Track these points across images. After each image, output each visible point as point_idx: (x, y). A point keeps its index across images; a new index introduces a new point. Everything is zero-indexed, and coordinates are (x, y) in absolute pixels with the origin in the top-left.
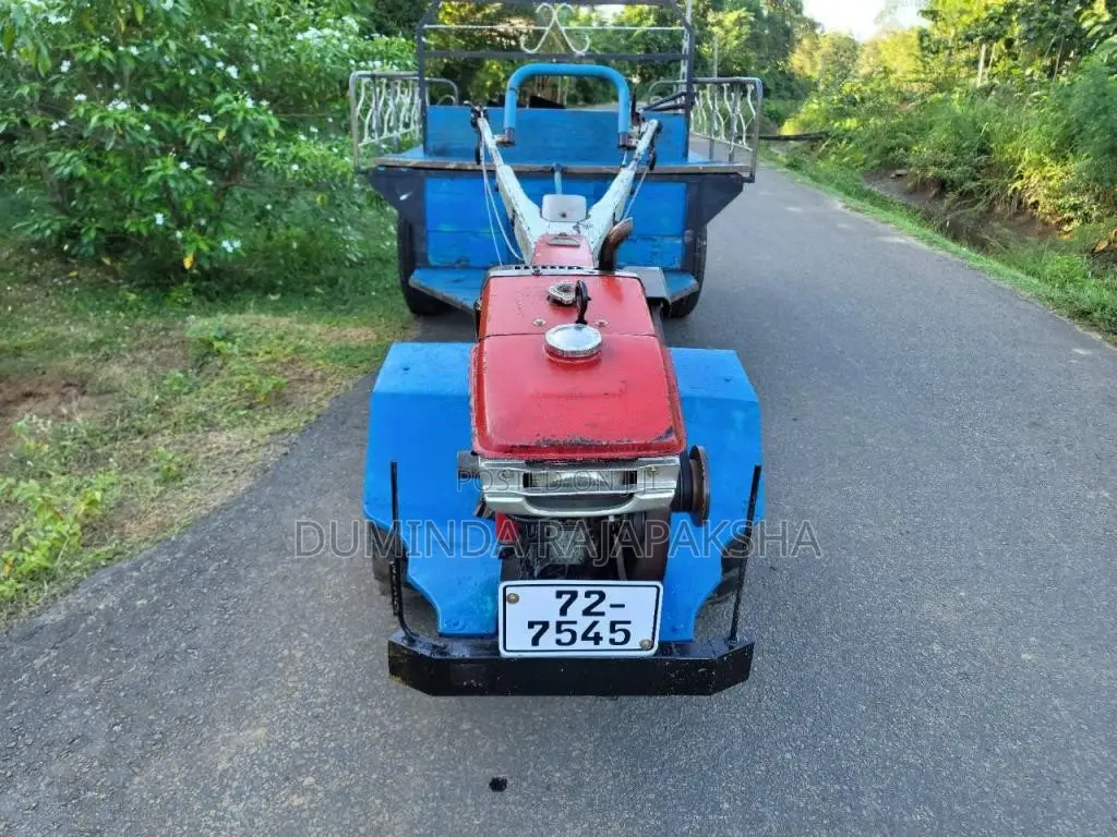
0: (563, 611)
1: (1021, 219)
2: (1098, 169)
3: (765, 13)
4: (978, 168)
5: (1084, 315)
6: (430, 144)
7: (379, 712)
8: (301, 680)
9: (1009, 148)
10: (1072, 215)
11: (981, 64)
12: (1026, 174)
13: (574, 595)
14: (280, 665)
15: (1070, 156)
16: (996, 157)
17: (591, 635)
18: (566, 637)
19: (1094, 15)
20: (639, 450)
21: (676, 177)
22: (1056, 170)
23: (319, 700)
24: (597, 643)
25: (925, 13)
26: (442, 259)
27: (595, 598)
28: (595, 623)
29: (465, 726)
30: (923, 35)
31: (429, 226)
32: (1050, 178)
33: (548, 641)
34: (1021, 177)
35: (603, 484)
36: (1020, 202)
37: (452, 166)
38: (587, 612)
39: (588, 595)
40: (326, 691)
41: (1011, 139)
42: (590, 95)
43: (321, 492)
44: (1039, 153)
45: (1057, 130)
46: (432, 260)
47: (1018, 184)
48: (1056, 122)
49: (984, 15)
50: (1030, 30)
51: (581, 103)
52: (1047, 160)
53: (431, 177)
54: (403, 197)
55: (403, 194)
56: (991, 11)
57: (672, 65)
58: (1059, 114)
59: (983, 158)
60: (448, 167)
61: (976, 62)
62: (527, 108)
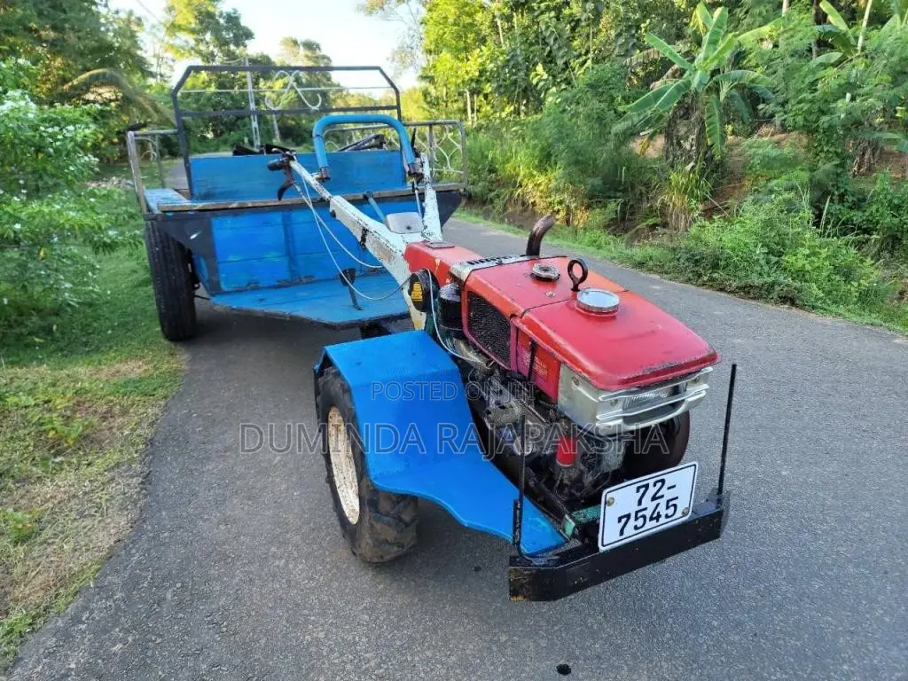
0: (640, 503)
1: (526, 214)
2: (569, 174)
3: (304, 80)
4: (492, 182)
5: (640, 265)
6: (196, 191)
7: (429, 653)
8: (342, 654)
9: (508, 166)
10: (560, 207)
11: (469, 111)
12: (524, 184)
13: (647, 486)
14: (313, 649)
15: (549, 169)
16: (501, 174)
17: (655, 515)
18: (640, 521)
19: (537, 75)
20: (701, 363)
21: (398, 199)
22: (542, 179)
23: (373, 664)
24: (658, 521)
25: (424, 78)
26: (233, 286)
27: (659, 485)
28: (658, 505)
29: (503, 638)
30: (426, 94)
31: (220, 258)
32: (540, 185)
33: (629, 530)
34: (521, 186)
35: (658, 399)
36: (523, 204)
37: (235, 205)
38: (654, 498)
39: (655, 485)
40: (371, 655)
41: (508, 161)
42: (175, 150)
43: (220, 502)
44: (529, 168)
45: (537, 153)
46: (224, 287)
47: (520, 190)
48: (535, 146)
49: (467, 78)
50: (500, 86)
51: (167, 156)
52: (535, 173)
53: (217, 216)
54: (193, 237)
55: (193, 234)
56: (470, 75)
57: (239, 122)
58: (536, 141)
59: (493, 175)
60: (230, 206)
61: (465, 111)
62: (265, 154)
